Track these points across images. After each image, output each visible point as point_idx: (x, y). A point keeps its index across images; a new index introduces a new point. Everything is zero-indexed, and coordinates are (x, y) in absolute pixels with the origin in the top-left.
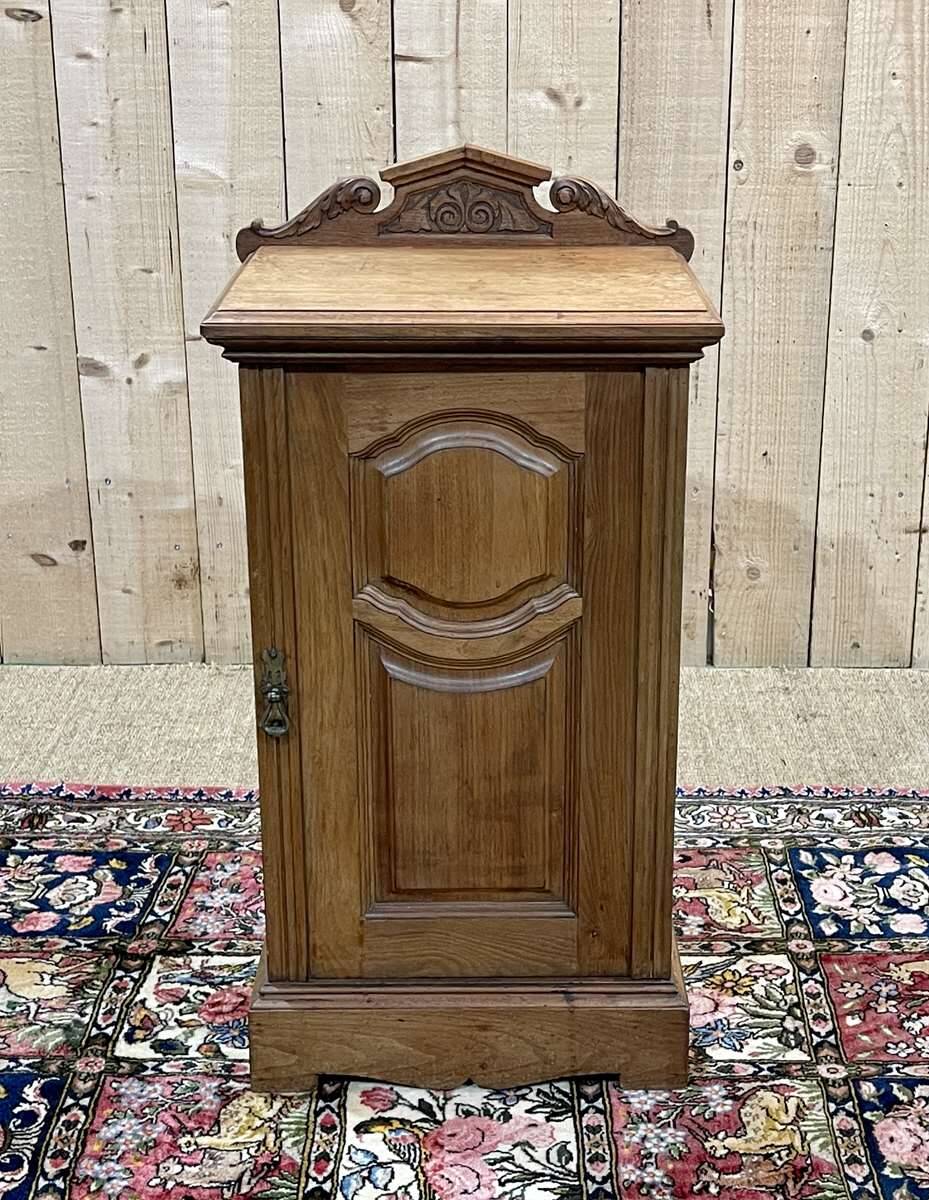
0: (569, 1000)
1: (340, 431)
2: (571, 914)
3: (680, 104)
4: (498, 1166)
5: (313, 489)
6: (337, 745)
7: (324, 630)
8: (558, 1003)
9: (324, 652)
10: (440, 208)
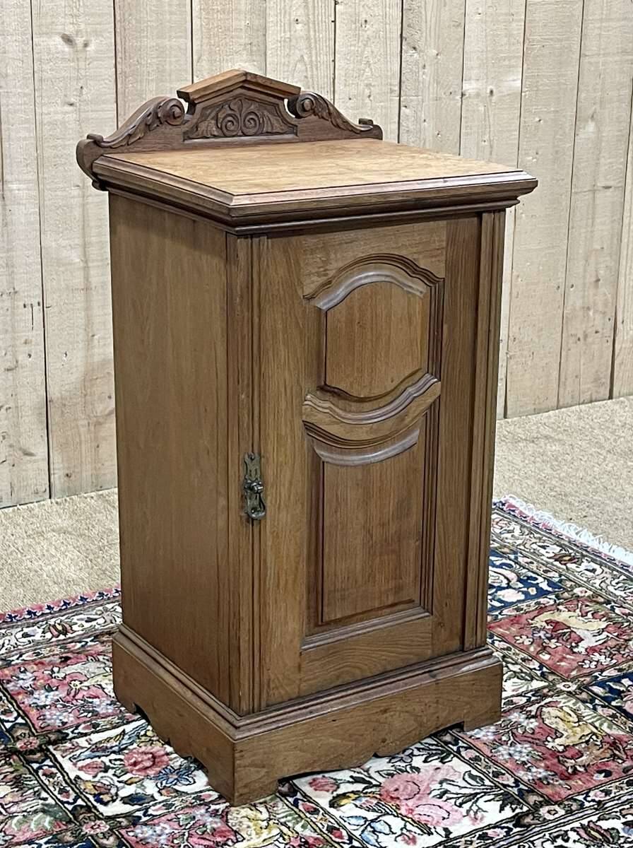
0: (434, 676)
1: (299, 280)
2: (427, 614)
3: (157, 45)
4: (444, 798)
5: (280, 326)
6: (289, 520)
7: (283, 433)
8: (427, 680)
9: (283, 449)
10: (224, 119)
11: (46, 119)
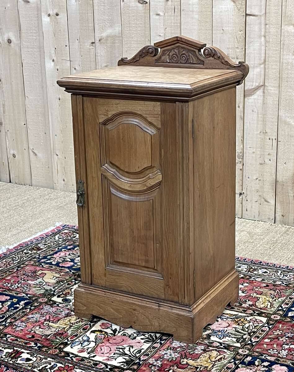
4: (118, 350)
10: (172, 56)
11: (285, 61)
